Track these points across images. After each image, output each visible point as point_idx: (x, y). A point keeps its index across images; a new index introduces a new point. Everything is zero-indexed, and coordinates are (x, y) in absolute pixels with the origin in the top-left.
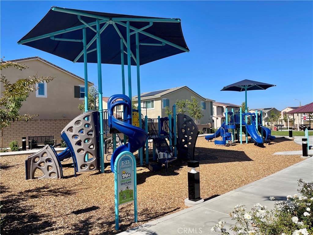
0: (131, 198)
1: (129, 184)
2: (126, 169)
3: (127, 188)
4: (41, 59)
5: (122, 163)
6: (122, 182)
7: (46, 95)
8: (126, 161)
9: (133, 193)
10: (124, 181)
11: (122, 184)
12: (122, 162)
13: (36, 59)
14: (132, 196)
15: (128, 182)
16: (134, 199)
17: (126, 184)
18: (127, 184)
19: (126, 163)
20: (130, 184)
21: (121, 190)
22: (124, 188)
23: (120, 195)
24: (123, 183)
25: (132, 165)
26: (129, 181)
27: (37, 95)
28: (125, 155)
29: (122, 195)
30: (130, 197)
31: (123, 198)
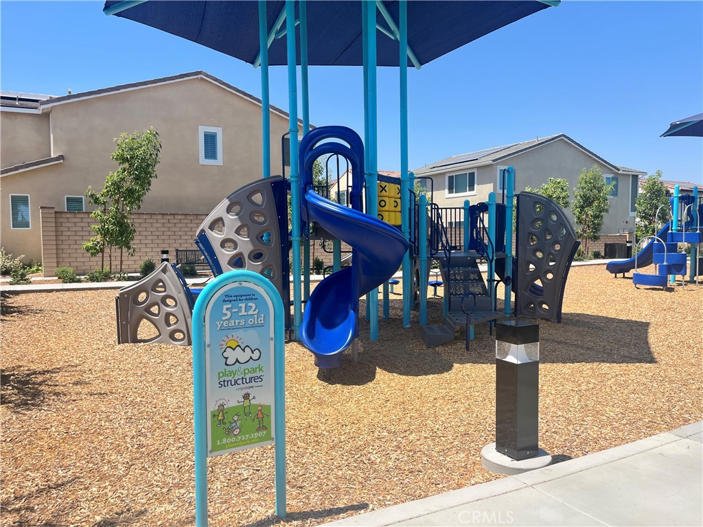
0: (260, 434)
1: (253, 384)
2: (240, 333)
3: (246, 396)
4: (207, 76)
5: (225, 311)
6: (225, 375)
7: (219, 161)
8: (243, 305)
9: (268, 416)
10: (231, 372)
11: (223, 384)
12: (225, 307)
13: (199, 76)
14: (262, 427)
15: (248, 376)
16: (273, 435)
17: (242, 386)
18: (246, 385)
19: (243, 313)
20: (259, 384)
21: (221, 402)
22: (232, 398)
23: (213, 422)
24: (227, 379)
25: (266, 318)
26: (254, 375)
27: (203, 161)
28: (236, 285)
29: (222, 422)
30: (258, 430)
31: (229, 432)
